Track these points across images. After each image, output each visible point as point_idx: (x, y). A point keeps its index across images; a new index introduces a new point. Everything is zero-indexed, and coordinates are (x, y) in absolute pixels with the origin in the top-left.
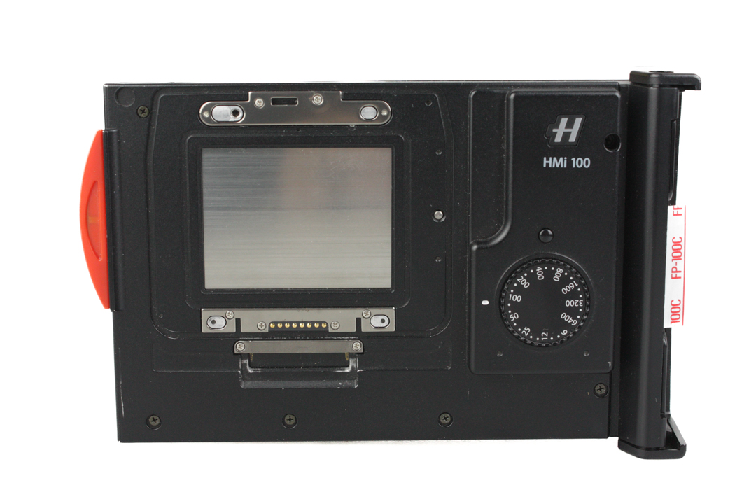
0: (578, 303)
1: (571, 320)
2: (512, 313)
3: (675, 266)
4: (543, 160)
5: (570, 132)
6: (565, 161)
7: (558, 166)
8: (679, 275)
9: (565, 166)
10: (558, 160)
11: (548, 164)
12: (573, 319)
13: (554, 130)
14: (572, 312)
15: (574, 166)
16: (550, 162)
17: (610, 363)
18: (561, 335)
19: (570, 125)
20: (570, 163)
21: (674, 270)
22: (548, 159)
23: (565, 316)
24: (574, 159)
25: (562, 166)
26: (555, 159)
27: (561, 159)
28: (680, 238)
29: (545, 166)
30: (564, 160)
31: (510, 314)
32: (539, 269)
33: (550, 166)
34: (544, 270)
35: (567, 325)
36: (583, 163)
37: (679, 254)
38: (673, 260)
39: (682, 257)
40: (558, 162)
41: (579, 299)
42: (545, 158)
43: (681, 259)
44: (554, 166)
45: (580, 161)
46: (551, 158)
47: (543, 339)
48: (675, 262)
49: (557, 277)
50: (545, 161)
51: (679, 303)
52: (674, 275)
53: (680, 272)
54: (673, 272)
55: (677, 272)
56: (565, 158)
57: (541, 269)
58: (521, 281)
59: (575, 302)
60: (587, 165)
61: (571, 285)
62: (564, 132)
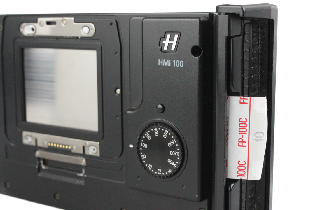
0: (177, 154)
1: (173, 164)
2: (143, 154)
3: (241, 138)
4: (158, 60)
5: (172, 43)
6: (170, 62)
7: (166, 65)
8: (244, 144)
9: (170, 65)
10: (166, 61)
11: (161, 63)
12: (174, 163)
13: (164, 42)
14: (174, 158)
15: (174, 66)
16: (162, 62)
17: (197, 195)
18: (168, 173)
19: (171, 39)
20: (172, 63)
21: (241, 140)
22: (161, 61)
23: (170, 161)
24: (174, 61)
25: (168, 65)
26: (164, 60)
27: (168, 60)
28: (246, 119)
29: (159, 64)
30: (169, 61)
31: (142, 155)
32: (156, 129)
33: (162, 65)
34: (158, 130)
35: (171, 167)
36: (180, 64)
37: (244, 130)
38: (239, 134)
39: (247, 132)
40: (165, 63)
41: (177, 151)
42: (159, 60)
43: (246, 134)
44: (164, 65)
45: (178, 62)
46: (162, 60)
47: (158, 173)
48: (241, 135)
49: (165, 135)
50: (159, 62)
51: (244, 163)
52: (240, 144)
53: (245, 142)
54: (239, 142)
55: (242, 142)
56: (170, 60)
57: (157, 129)
58: (147, 135)
59: (175, 153)
60: (181, 65)
61: (173, 142)
62: (169, 44)
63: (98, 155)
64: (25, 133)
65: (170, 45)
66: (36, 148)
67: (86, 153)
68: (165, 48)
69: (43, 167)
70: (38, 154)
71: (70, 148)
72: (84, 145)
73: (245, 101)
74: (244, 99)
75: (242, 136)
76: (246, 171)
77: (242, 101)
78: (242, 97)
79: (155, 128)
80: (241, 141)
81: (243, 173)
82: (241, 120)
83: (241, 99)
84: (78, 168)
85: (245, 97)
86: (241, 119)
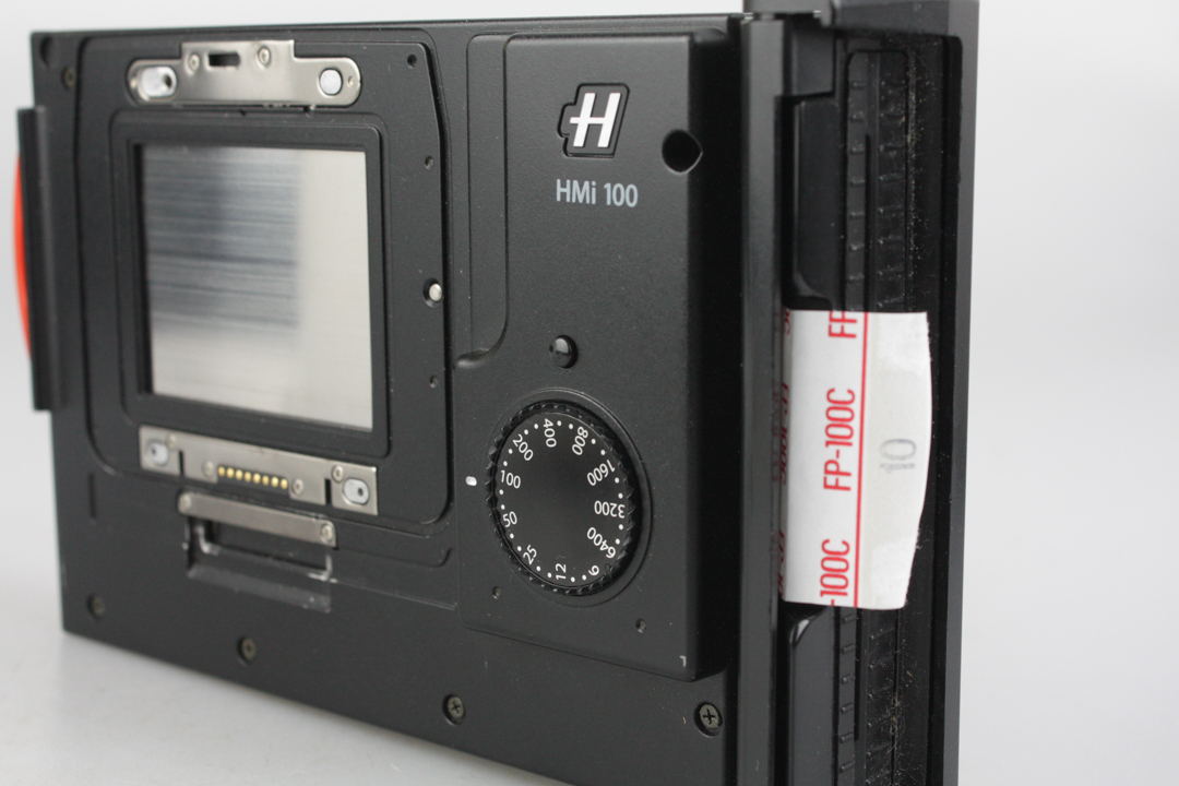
0: (616, 511)
1: (604, 546)
2: (507, 511)
3: (833, 457)
4: (556, 183)
5: (601, 125)
6: (594, 190)
7: (581, 201)
8: (843, 481)
9: (594, 202)
10: (581, 186)
11: (563, 195)
12: (609, 544)
13: (573, 120)
14: (607, 526)
15: (609, 203)
16: (568, 190)
17: (684, 658)
18: (588, 575)
19: (598, 110)
20: (601, 194)
21: (832, 467)
22: (564, 186)
23: (593, 535)
24: (608, 186)
25: (588, 202)
26: (576, 183)
27: (586, 184)
28: (850, 392)
29: (559, 199)
30: (591, 186)
31: (505, 512)
32: (548, 424)
33: (568, 200)
34: (555, 427)
35: (599, 556)
36: (625, 195)
37: (845, 432)
38: (828, 443)
39: (855, 440)
40: (577, 192)
41: (619, 502)
42: (559, 181)
43: (850, 444)
44: (574, 201)
45: (619, 190)
46: (568, 182)
47: (558, 577)
48: (833, 448)
49: (579, 445)
50: (559, 190)
51: (843, 548)
52: (831, 480)
53: (848, 474)
54: (827, 472)
55: (838, 473)
56: (594, 183)
57: (551, 424)
58: (519, 444)
59: (611, 507)
60: (632, 200)
61: (603, 468)
62: (589, 125)
63: (373, 510)
64: (146, 434)
65: (593, 131)
66: (181, 483)
67: (336, 503)
68: (579, 141)
69: (206, 548)
70: (187, 502)
71: (284, 483)
72: (329, 477)
73: (849, 328)
74: (843, 320)
75: (838, 452)
76: (850, 574)
77: (836, 328)
78: (837, 314)
79: (546, 420)
80: (832, 469)
81: (841, 582)
82: (833, 396)
83: (832, 320)
84: (311, 554)
85: (849, 315)
86: (832, 391)
